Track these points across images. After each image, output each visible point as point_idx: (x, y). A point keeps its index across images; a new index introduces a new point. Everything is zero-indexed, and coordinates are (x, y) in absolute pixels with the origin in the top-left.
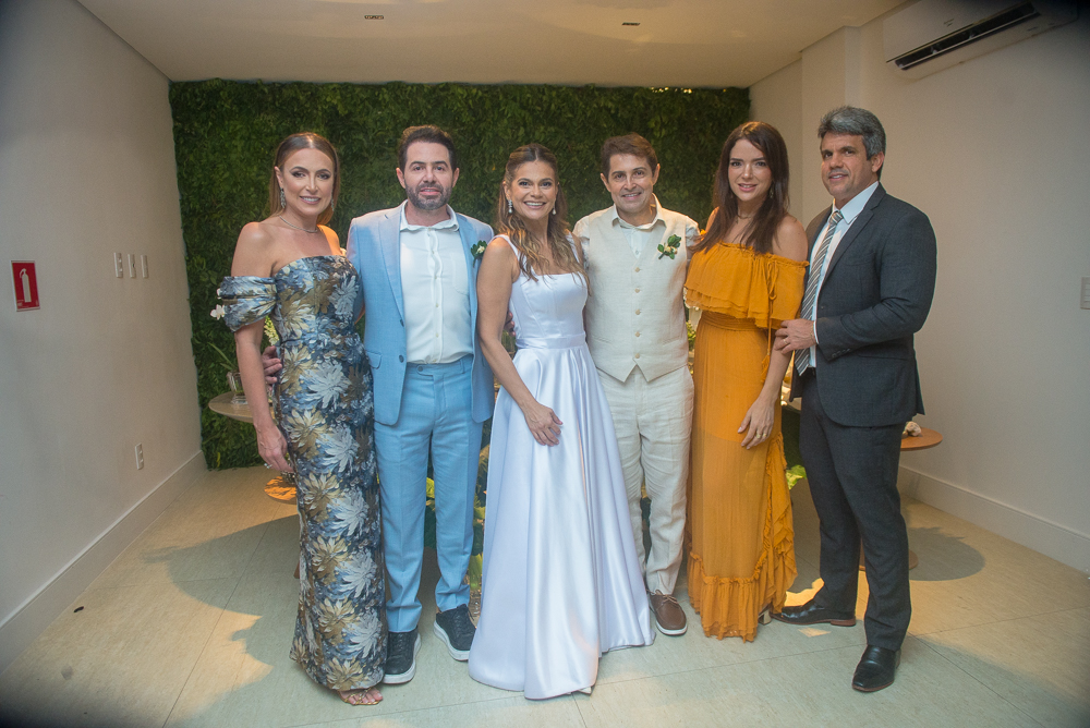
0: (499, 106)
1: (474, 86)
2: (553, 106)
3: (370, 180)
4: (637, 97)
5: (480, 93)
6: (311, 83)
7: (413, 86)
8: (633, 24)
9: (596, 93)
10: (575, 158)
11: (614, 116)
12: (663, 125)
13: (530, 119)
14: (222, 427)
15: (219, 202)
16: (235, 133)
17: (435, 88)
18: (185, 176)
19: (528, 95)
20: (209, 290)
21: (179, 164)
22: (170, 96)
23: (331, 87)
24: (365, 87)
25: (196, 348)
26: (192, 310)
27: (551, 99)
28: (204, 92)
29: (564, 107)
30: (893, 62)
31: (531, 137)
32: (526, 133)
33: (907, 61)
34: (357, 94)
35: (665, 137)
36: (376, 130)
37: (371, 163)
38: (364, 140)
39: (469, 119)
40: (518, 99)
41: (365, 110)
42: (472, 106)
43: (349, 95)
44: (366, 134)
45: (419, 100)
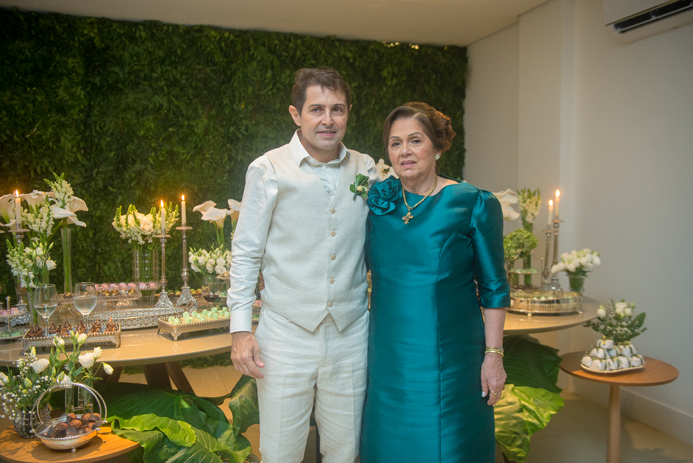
0: (249, 49)
1: (227, 30)
2: (298, 52)
3: (124, 110)
4: (372, 49)
5: (232, 37)
6: (69, 16)
7: (168, 25)
9: (337, 44)
11: (352, 65)
12: (394, 75)
13: (278, 62)
17: (189, 29)
19: (276, 42)
23: (89, 21)
24: (123, 23)
27: (297, 46)
29: (308, 54)
30: (612, 26)
31: (278, 79)
32: (273, 75)
33: (625, 25)
34: (115, 30)
35: (395, 85)
36: (132, 64)
37: (126, 95)
38: (120, 72)
39: (221, 60)
40: (267, 44)
41: (122, 45)
42: (224, 49)
43: (106, 30)
44: (122, 67)
45: (175, 39)
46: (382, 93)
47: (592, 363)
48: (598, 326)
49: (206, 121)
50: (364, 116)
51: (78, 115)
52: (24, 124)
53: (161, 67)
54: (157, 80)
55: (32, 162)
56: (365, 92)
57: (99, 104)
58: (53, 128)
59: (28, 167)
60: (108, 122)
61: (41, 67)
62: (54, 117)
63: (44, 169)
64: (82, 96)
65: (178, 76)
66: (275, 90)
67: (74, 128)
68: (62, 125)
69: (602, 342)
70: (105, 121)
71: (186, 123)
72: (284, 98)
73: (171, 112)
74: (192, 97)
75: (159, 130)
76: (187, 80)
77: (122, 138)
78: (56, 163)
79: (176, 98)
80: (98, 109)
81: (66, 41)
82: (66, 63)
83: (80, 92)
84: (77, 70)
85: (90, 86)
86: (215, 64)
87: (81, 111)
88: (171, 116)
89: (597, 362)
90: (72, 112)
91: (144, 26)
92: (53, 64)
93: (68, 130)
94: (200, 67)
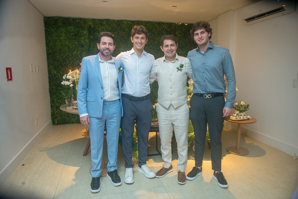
2: (150, 27)
4: (173, 25)
5: (131, 23)
6: (84, 19)
7: (112, 20)
8: (175, 6)
9: (162, 24)
10: (156, 42)
11: (167, 31)
12: (180, 34)
14: (57, 113)
15: (57, 51)
16: (62, 32)
17: (118, 21)
18: (48, 43)
20: (54, 75)
21: (46, 40)
22: (44, 21)
23: (89, 20)
24: (99, 20)
25: (50, 91)
26: (49, 81)
27: (150, 25)
28: (54, 20)
29: (153, 28)
30: (244, 20)
33: (248, 20)
34: (97, 22)
41: (99, 26)
42: (128, 27)
43: (95, 22)
45: (114, 24)
47: (233, 118)
48: (236, 108)
49: (123, 48)
51: (87, 47)
52: (72, 51)
55: (74, 61)
57: (92, 44)
59: (73, 63)
61: (76, 34)
62: (80, 48)
63: (78, 63)
68: (83, 51)
69: (236, 112)
71: (117, 49)
74: (119, 41)
76: (117, 36)
80: (92, 46)
81: (83, 26)
82: (83, 32)
83: (87, 41)
84: (86, 34)
85: (90, 39)
86: (126, 31)
89: (234, 117)
90: (85, 47)
91: (105, 21)
92: (80, 33)
93: (84, 52)
94: (121, 32)
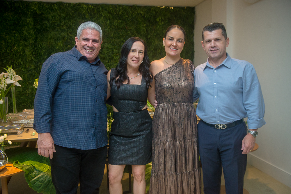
0: (100, 12)
1: (90, 4)
2: (120, 13)
3: (50, 39)
4: (152, 10)
5: (92, 7)
7: (67, 3)
9: (137, 8)
10: (129, 32)
11: (144, 17)
12: (162, 20)
13: (111, 17)
17: (75, 5)
19: (111, 8)
23: (34, 3)
24: (48, 3)
27: (120, 10)
29: (124, 13)
31: (112, 24)
32: (110, 22)
34: (45, 6)
35: (163, 25)
36: (52, 20)
37: (50, 33)
38: (48, 23)
39: (88, 17)
40: (107, 9)
41: (48, 12)
42: (89, 12)
43: (42, 6)
44: (48, 21)
45: (69, 9)
46: (157, 28)
50: (150, 38)
51: (32, 41)
52: (11, 46)
53: (64, 21)
54: (63, 26)
55: (14, 60)
56: (150, 28)
57: (40, 37)
58: (22, 47)
60: (44, 44)
61: (16, 22)
62: (23, 42)
63: (19, 63)
64: (33, 34)
65: (71, 24)
66: (111, 29)
67: (30, 47)
68: (26, 46)
70: (42, 43)
72: (115, 32)
73: (69, 39)
75: (64, 46)
76: (75, 26)
77: (49, 50)
78: (24, 60)
79: (71, 33)
80: (39, 39)
81: (26, 12)
82: (26, 20)
83: (32, 32)
84: (31, 23)
85: (36, 29)
86: (86, 19)
87: (33, 40)
88: (69, 41)
90: (29, 40)
91: (57, 4)
92: (21, 21)
93: (28, 47)
94: (80, 20)
